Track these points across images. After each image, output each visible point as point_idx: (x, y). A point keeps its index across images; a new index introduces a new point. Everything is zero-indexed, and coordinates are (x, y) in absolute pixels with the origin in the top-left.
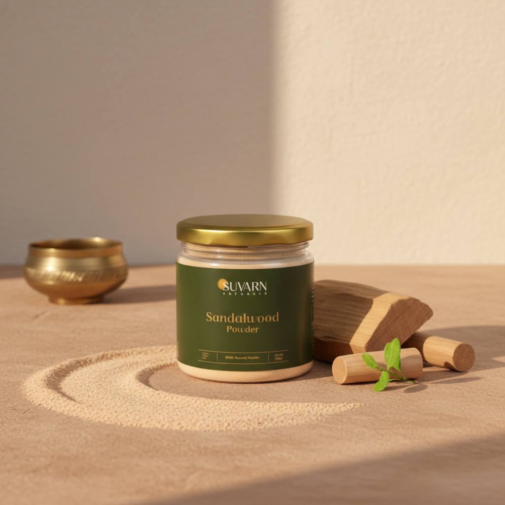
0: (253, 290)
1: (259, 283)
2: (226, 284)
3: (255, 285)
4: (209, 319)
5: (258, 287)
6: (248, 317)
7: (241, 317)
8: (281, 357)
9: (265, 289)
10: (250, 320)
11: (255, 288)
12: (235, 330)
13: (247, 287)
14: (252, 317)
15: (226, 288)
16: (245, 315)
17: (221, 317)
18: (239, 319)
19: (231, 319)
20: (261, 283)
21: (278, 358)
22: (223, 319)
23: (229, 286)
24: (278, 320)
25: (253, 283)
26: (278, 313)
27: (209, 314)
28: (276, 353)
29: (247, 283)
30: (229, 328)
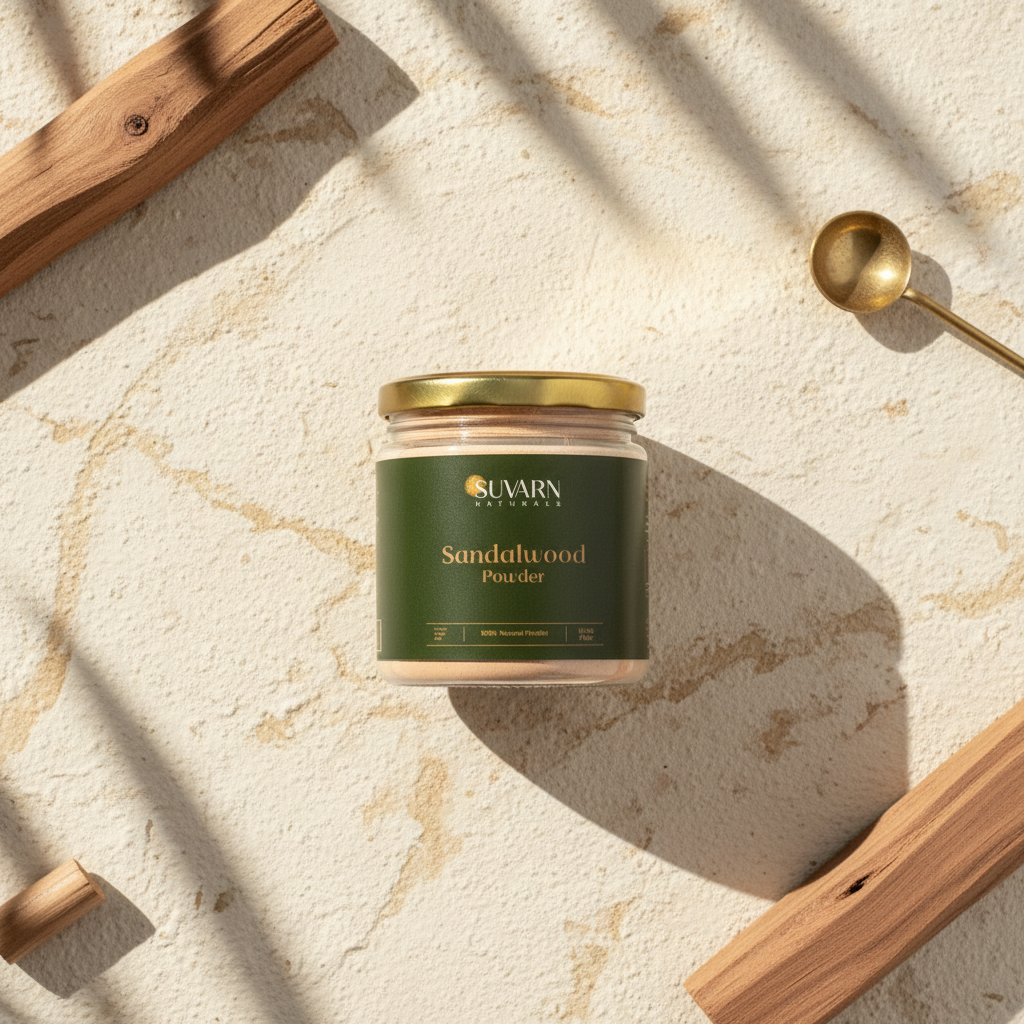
0: (534, 496)
1: (546, 484)
2: (481, 484)
3: (538, 485)
4: (448, 559)
5: (544, 490)
6: (526, 552)
7: (512, 553)
8: (590, 634)
9: (558, 495)
10: (530, 557)
11: (537, 492)
12: (498, 578)
13: (521, 489)
14: (534, 553)
15: (482, 494)
16: (519, 546)
17: (473, 553)
18: (507, 557)
19: (491, 557)
20: (549, 482)
21: (586, 635)
22: (477, 556)
23: (487, 488)
24: (583, 560)
25: (533, 482)
26: (583, 546)
27: (448, 550)
28: (583, 626)
29: (522, 482)
30: (488, 573)
